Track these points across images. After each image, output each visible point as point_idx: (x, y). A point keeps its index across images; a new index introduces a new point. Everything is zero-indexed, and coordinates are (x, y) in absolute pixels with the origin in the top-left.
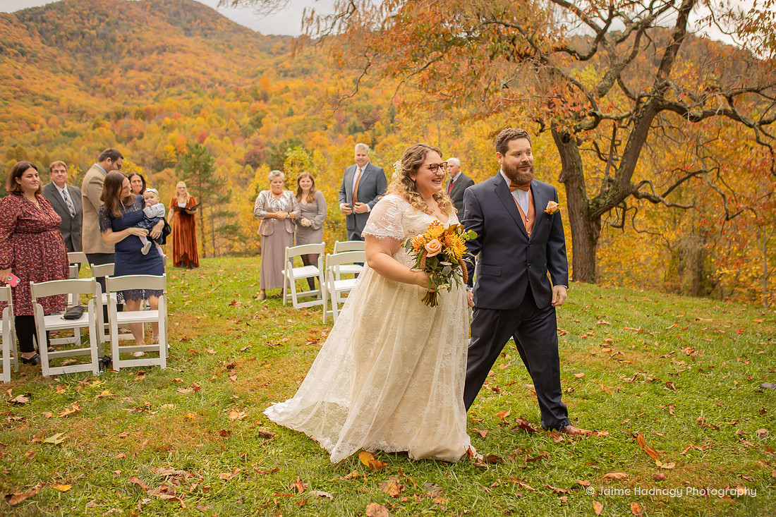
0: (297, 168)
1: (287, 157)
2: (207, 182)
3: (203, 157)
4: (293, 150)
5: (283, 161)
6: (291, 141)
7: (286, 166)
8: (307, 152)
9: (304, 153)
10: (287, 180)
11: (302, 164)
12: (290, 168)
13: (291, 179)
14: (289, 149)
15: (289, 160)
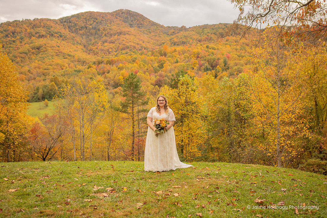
0: (185, 86)
1: (180, 80)
2: (137, 93)
3: (135, 80)
4: (183, 76)
5: (177, 83)
6: (182, 72)
7: (179, 85)
8: (191, 77)
9: (189, 79)
11: (188, 84)
12: (181, 86)
13: (182, 92)
14: (181, 76)
15: (181, 82)
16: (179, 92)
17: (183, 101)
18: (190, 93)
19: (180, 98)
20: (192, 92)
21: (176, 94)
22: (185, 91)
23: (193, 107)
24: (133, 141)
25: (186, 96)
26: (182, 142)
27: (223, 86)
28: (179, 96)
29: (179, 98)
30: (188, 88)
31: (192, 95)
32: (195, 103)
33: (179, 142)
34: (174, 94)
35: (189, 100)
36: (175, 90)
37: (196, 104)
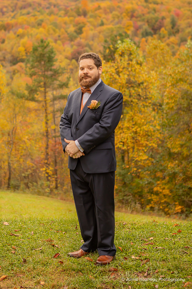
1: (117, 48)
2: (51, 70)
3: (47, 49)
4: (122, 42)
5: (114, 52)
6: (120, 35)
7: (117, 56)
8: (135, 43)
9: (132, 44)
10: (118, 68)
11: (131, 54)
12: (120, 58)
13: (122, 67)
14: (119, 42)
15: (119, 51)
16: (116, 67)
17: (124, 82)
18: (133, 69)
19: (119, 76)
20: (137, 67)
21: (113, 70)
22: (126, 65)
23: (140, 90)
24: (47, 145)
25: (128, 73)
26: (123, 145)
27: (187, 55)
28: (118, 73)
29: (117, 77)
30: (131, 60)
31: (137, 71)
32: (142, 83)
33: (120, 144)
34: (109, 70)
35: (133, 80)
36: (110, 64)
37: (145, 84)
